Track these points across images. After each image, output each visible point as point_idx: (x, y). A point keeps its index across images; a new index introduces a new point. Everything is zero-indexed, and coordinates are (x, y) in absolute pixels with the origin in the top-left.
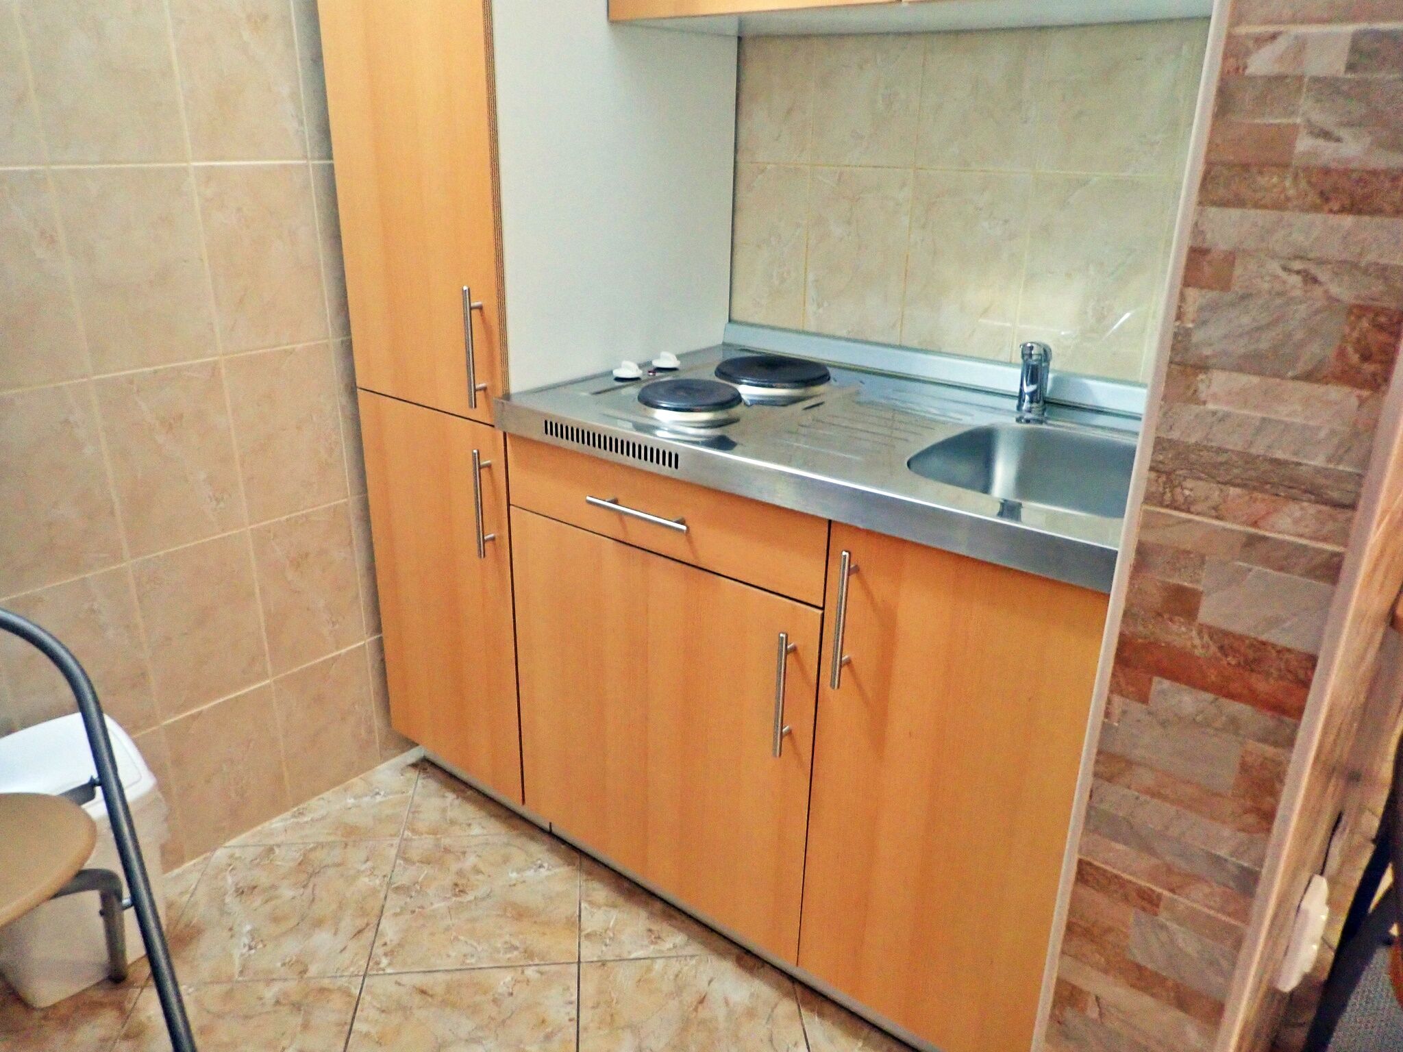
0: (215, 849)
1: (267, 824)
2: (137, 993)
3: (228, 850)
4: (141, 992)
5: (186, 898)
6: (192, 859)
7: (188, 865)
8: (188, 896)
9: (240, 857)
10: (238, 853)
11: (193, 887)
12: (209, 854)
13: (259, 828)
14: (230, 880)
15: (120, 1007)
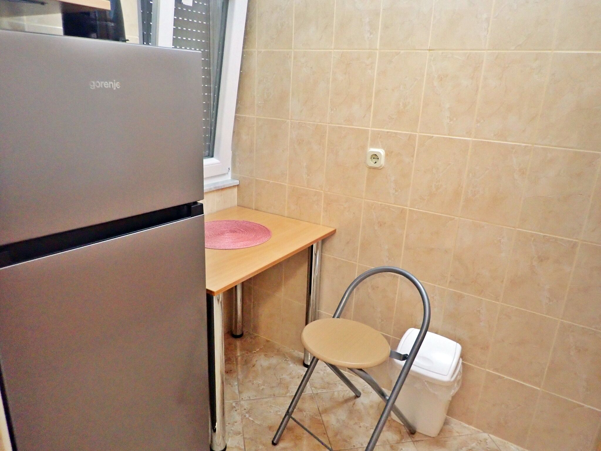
0: (484, 432)
1: (510, 444)
2: (409, 441)
3: (488, 437)
4: (410, 442)
5: (457, 434)
6: (475, 427)
7: (471, 427)
8: (458, 435)
9: (487, 443)
10: (489, 440)
11: (463, 434)
12: (481, 431)
13: (506, 442)
14: (474, 445)
15: (402, 438)
